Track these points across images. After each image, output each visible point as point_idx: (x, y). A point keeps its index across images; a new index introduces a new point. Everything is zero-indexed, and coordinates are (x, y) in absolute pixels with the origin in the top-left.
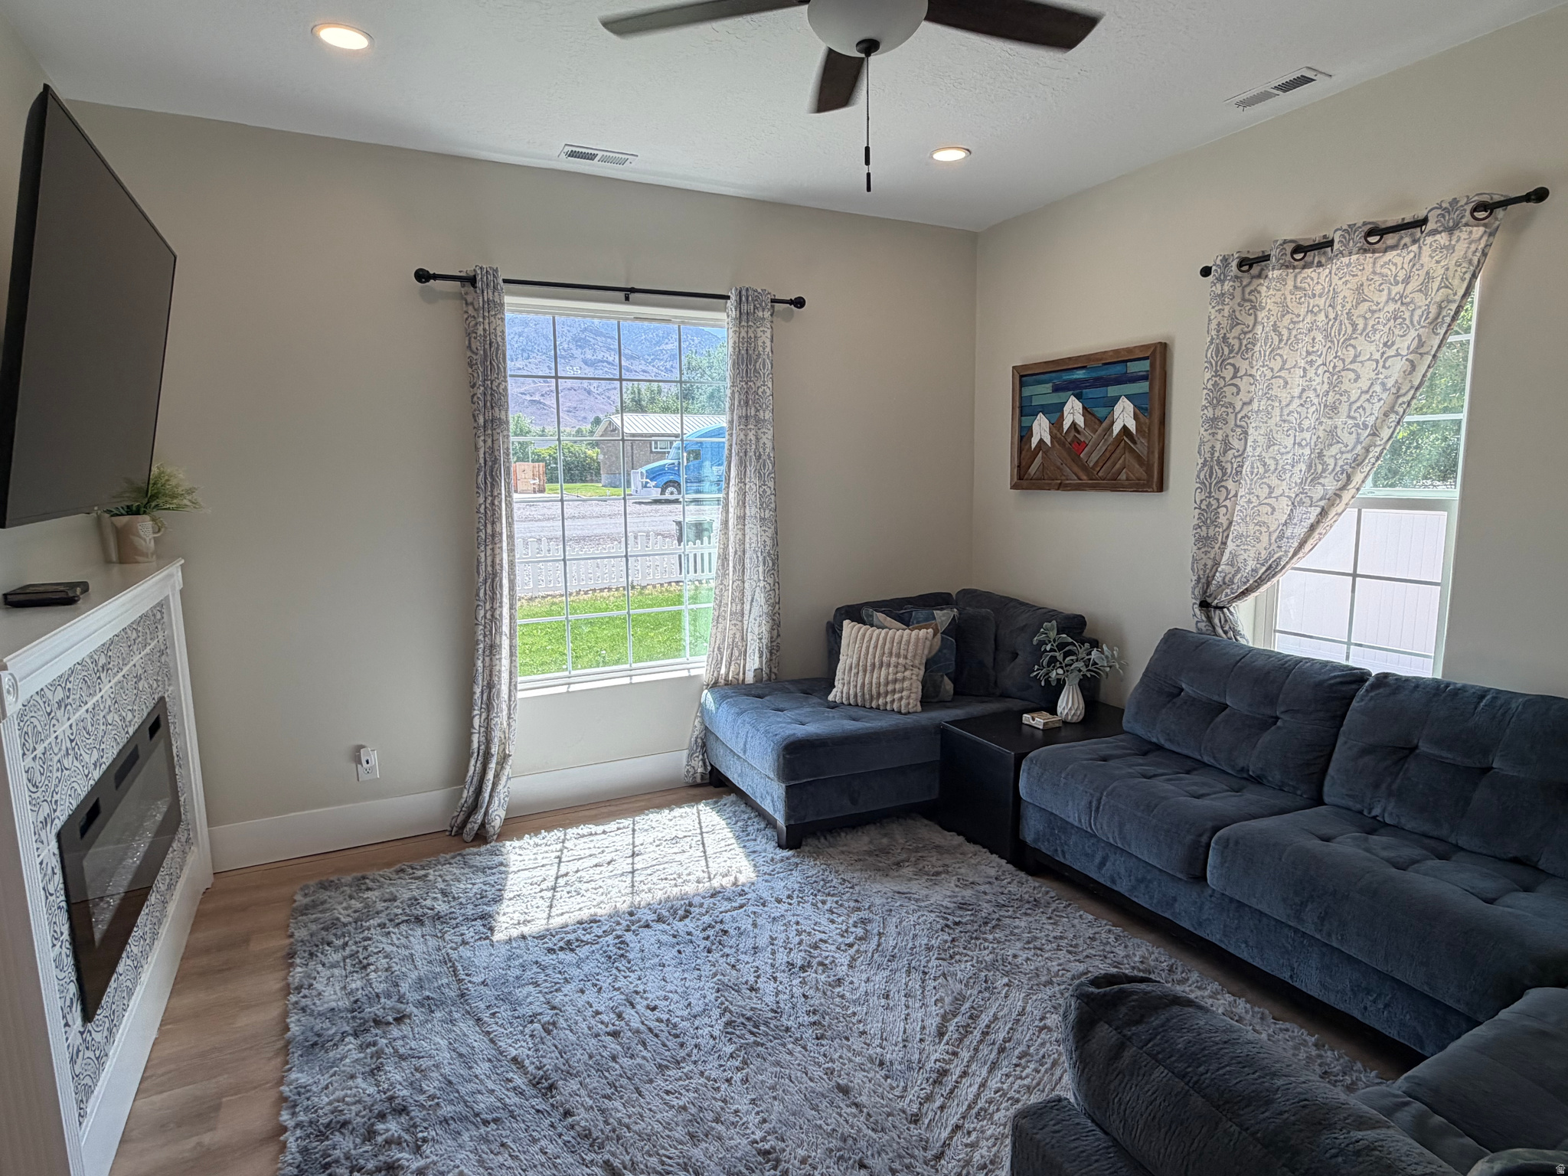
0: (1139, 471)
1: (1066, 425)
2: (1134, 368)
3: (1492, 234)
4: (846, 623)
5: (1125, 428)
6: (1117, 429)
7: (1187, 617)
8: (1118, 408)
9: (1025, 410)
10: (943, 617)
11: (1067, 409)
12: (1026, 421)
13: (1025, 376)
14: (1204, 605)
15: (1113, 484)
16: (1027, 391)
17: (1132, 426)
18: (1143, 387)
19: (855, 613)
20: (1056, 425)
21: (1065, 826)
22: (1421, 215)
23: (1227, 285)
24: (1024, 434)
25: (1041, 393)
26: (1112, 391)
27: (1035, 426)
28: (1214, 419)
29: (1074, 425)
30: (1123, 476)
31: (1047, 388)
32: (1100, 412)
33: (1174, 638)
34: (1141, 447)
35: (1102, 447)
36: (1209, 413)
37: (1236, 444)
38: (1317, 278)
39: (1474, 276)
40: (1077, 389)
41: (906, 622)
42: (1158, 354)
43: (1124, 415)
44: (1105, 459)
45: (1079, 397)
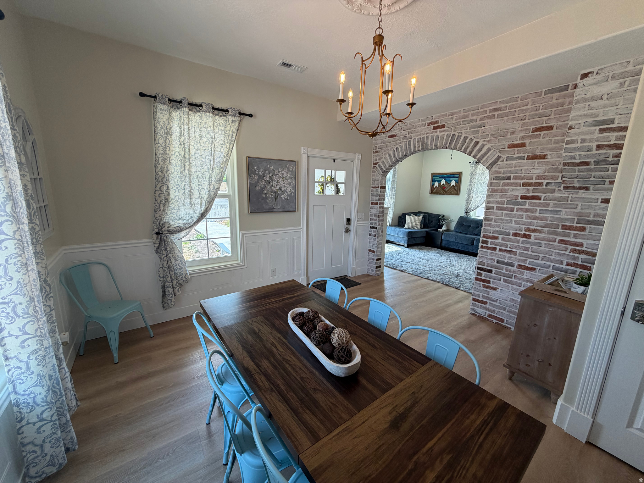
0: (455, 192)
1: (442, 184)
2: (455, 176)
4: (406, 216)
5: (453, 185)
6: (452, 185)
7: (463, 214)
8: (452, 182)
9: (433, 181)
10: (422, 215)
11: (442, 181)
12: (433, 183)
13: (434, 175)
14: (466, 212)
15: (450, 194)
16: (434, 178)
17: (455, 185)
18: (457, 179)
19: (408, 214)
20: (439, 184)
23: (474, 165)
24: (433, 185)
25: (437, 178)
26: (451, 179)
27: (435, 184)
28: (470, 185)
29: (443, 184)
30: (452, 193)
31: (438, 177)
32: (449, 182)
33: (461, 218)
34: (456, 188)
35: (449, 188)
36: (469, 184)
37: (473, 189)
40: (444, 178)
41: (416, 216)
42: (460, 174)
43: (453, 183)
44: (449, 190)
45: (445, 179)
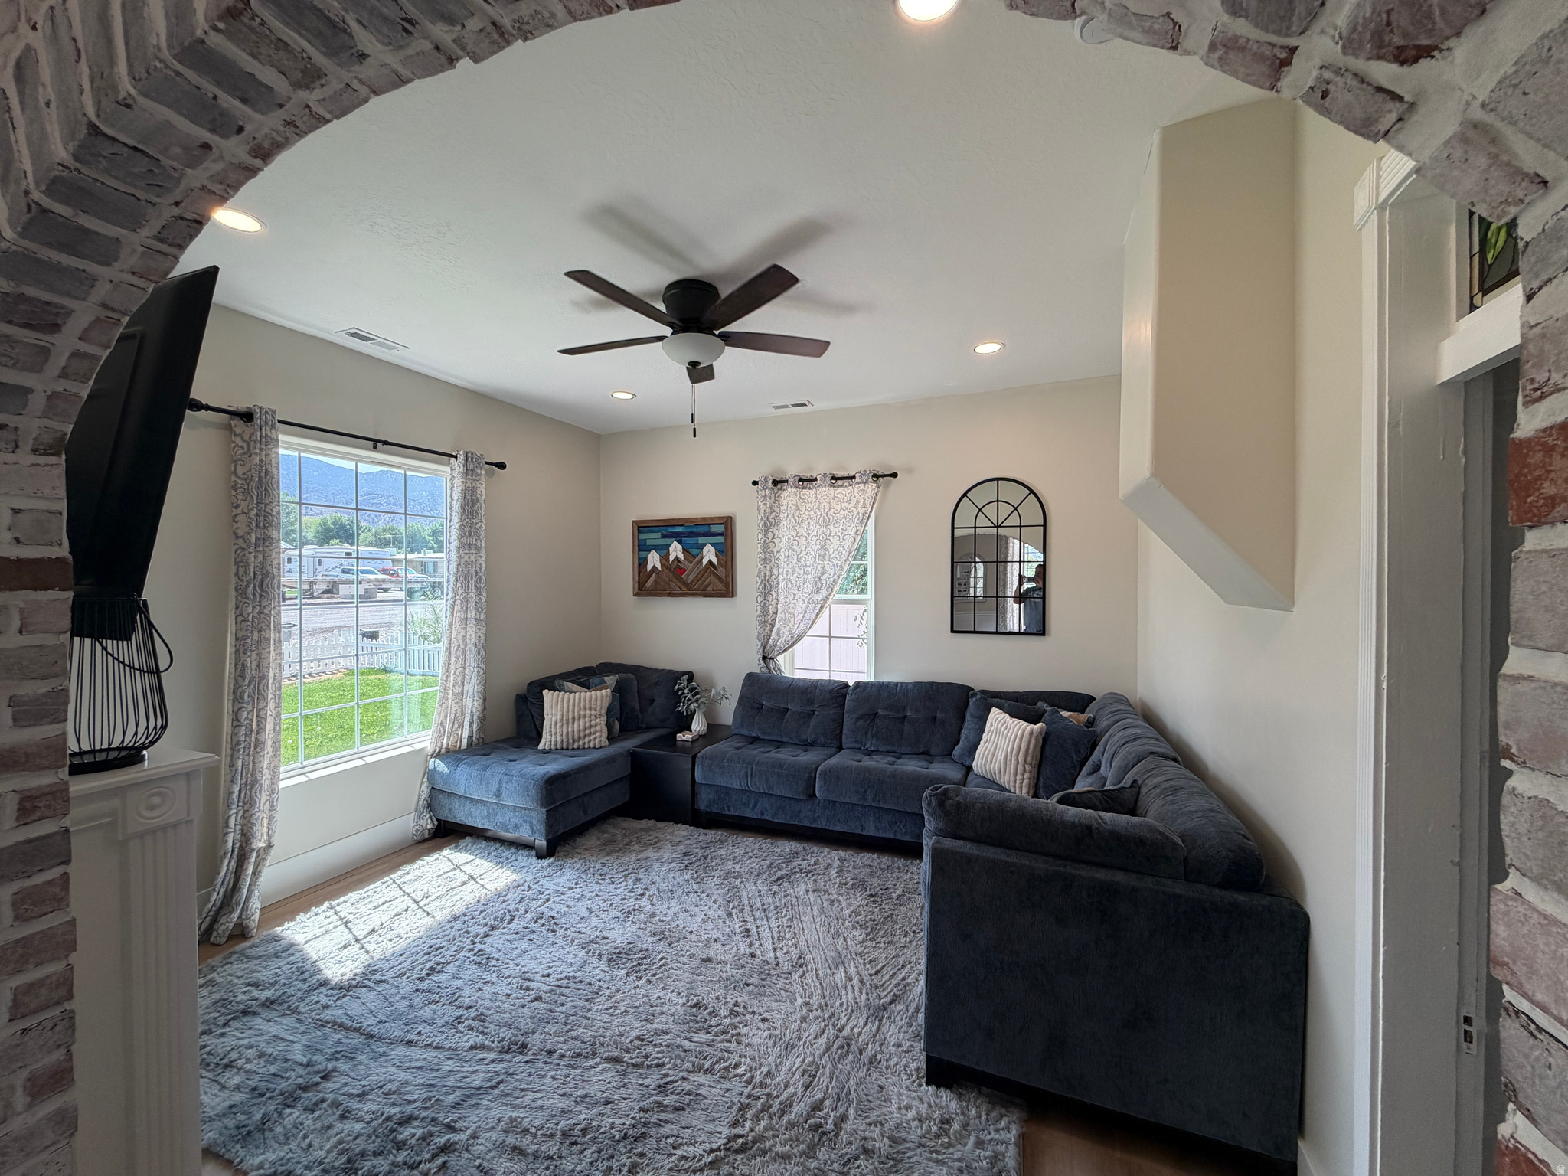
0: (720, 586)
1: (672, 558)
2: (713, 528)
3: (879, 487)
4: (545, 692)
5: (710, 562)
6: (705, 562)
7: (756, 666)
8: (705, 550)
9: (642, 548)
10: (611, 680)
11: (671, 549)
12: (643, 554)
13: (641, 527)
14: (764, 658)
15: (705, 594)
16: (643, 536)
17: (714, 560)
18: (721, 539)
19: (551, 683)
20: (665, 558)
21: (728, 791)
22: (852, 474)
23: (768, 492)
24: (642, 563)
25: (654, 538)
26: (701, 540)
27: (650, 557)
28: (765, 559)
29: (677, 558)
30: (710, 589)
31: (658, 535)
32: (694, 551)
33: (750, 677)
34: (721, 572)
35: (696, 572)
36: (762, 556)
37: (775, 572)
38: (808, 494)
39: (873, 504)
40: (678, 536)
41: (587, 686)
42: (728, 522)
43: (709, 554)
44: (697, 579)
45: (680, 542)
